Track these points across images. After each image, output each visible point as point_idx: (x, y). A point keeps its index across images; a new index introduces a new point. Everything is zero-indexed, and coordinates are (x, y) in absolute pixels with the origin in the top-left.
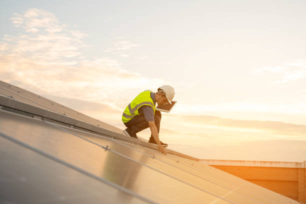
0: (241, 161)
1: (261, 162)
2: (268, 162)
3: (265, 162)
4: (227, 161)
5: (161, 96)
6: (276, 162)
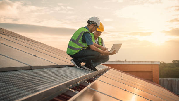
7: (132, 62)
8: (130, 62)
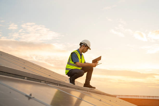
0: (137, 96)
1: (148, 96)
2: (152, 96)
3: (150, 96)
4: (129, 96)
5: (84, 47)
6: (156, 97)
7: (147, 97)
8: (145, 97)
